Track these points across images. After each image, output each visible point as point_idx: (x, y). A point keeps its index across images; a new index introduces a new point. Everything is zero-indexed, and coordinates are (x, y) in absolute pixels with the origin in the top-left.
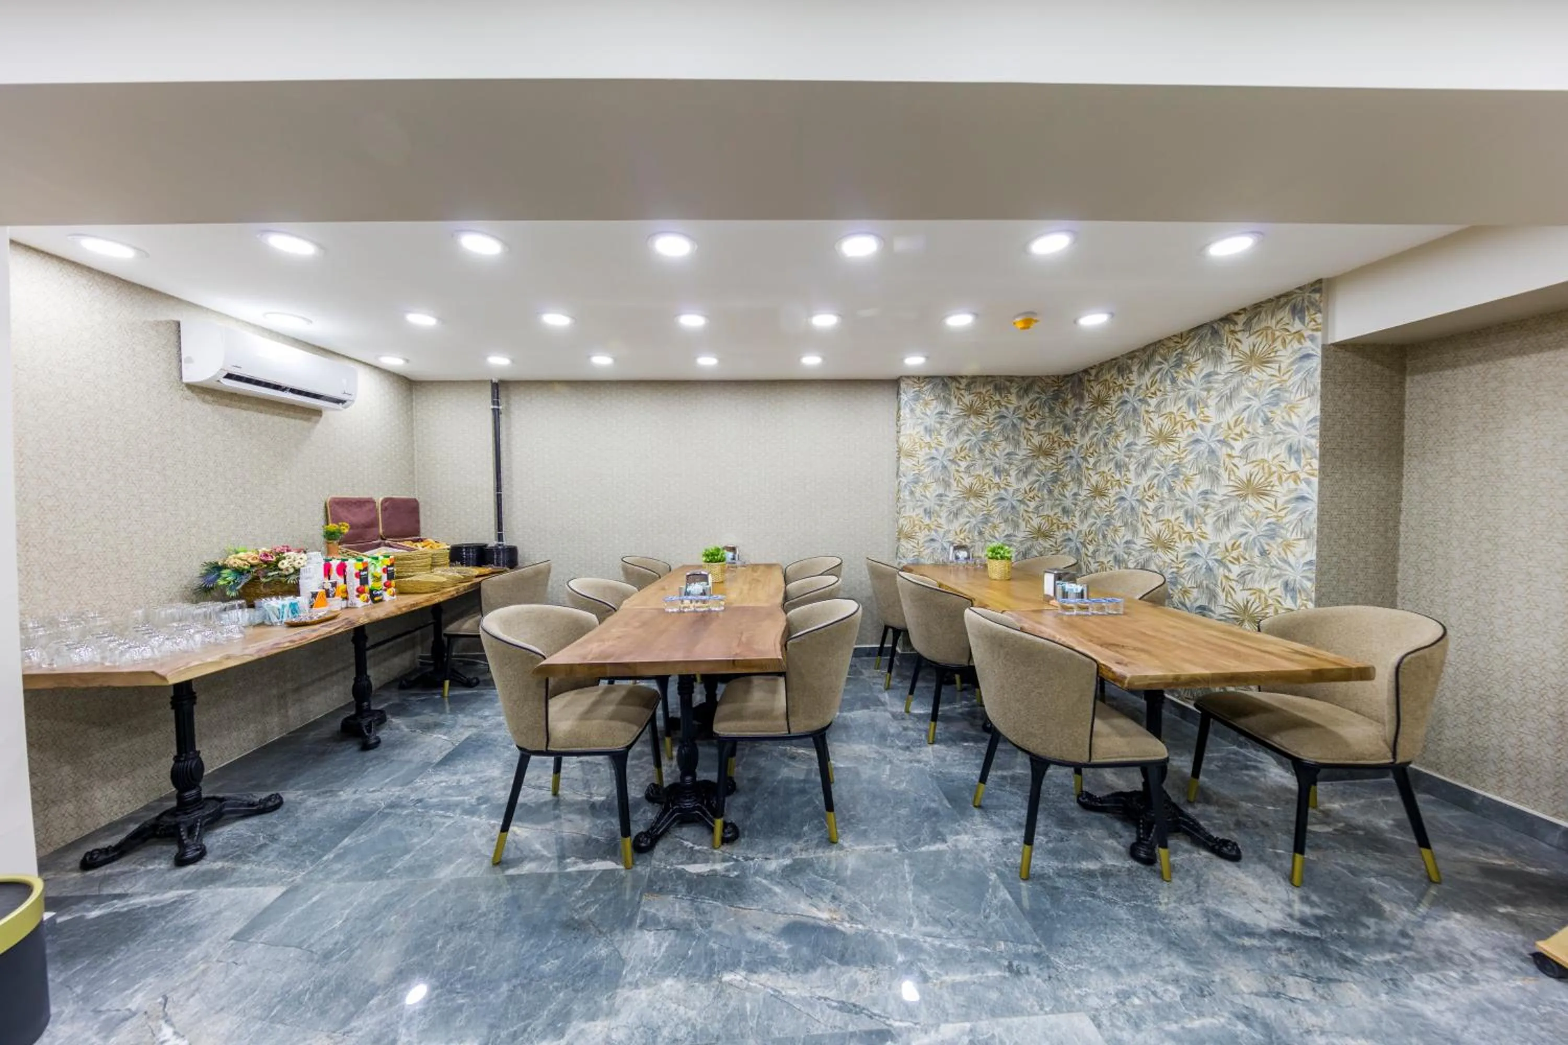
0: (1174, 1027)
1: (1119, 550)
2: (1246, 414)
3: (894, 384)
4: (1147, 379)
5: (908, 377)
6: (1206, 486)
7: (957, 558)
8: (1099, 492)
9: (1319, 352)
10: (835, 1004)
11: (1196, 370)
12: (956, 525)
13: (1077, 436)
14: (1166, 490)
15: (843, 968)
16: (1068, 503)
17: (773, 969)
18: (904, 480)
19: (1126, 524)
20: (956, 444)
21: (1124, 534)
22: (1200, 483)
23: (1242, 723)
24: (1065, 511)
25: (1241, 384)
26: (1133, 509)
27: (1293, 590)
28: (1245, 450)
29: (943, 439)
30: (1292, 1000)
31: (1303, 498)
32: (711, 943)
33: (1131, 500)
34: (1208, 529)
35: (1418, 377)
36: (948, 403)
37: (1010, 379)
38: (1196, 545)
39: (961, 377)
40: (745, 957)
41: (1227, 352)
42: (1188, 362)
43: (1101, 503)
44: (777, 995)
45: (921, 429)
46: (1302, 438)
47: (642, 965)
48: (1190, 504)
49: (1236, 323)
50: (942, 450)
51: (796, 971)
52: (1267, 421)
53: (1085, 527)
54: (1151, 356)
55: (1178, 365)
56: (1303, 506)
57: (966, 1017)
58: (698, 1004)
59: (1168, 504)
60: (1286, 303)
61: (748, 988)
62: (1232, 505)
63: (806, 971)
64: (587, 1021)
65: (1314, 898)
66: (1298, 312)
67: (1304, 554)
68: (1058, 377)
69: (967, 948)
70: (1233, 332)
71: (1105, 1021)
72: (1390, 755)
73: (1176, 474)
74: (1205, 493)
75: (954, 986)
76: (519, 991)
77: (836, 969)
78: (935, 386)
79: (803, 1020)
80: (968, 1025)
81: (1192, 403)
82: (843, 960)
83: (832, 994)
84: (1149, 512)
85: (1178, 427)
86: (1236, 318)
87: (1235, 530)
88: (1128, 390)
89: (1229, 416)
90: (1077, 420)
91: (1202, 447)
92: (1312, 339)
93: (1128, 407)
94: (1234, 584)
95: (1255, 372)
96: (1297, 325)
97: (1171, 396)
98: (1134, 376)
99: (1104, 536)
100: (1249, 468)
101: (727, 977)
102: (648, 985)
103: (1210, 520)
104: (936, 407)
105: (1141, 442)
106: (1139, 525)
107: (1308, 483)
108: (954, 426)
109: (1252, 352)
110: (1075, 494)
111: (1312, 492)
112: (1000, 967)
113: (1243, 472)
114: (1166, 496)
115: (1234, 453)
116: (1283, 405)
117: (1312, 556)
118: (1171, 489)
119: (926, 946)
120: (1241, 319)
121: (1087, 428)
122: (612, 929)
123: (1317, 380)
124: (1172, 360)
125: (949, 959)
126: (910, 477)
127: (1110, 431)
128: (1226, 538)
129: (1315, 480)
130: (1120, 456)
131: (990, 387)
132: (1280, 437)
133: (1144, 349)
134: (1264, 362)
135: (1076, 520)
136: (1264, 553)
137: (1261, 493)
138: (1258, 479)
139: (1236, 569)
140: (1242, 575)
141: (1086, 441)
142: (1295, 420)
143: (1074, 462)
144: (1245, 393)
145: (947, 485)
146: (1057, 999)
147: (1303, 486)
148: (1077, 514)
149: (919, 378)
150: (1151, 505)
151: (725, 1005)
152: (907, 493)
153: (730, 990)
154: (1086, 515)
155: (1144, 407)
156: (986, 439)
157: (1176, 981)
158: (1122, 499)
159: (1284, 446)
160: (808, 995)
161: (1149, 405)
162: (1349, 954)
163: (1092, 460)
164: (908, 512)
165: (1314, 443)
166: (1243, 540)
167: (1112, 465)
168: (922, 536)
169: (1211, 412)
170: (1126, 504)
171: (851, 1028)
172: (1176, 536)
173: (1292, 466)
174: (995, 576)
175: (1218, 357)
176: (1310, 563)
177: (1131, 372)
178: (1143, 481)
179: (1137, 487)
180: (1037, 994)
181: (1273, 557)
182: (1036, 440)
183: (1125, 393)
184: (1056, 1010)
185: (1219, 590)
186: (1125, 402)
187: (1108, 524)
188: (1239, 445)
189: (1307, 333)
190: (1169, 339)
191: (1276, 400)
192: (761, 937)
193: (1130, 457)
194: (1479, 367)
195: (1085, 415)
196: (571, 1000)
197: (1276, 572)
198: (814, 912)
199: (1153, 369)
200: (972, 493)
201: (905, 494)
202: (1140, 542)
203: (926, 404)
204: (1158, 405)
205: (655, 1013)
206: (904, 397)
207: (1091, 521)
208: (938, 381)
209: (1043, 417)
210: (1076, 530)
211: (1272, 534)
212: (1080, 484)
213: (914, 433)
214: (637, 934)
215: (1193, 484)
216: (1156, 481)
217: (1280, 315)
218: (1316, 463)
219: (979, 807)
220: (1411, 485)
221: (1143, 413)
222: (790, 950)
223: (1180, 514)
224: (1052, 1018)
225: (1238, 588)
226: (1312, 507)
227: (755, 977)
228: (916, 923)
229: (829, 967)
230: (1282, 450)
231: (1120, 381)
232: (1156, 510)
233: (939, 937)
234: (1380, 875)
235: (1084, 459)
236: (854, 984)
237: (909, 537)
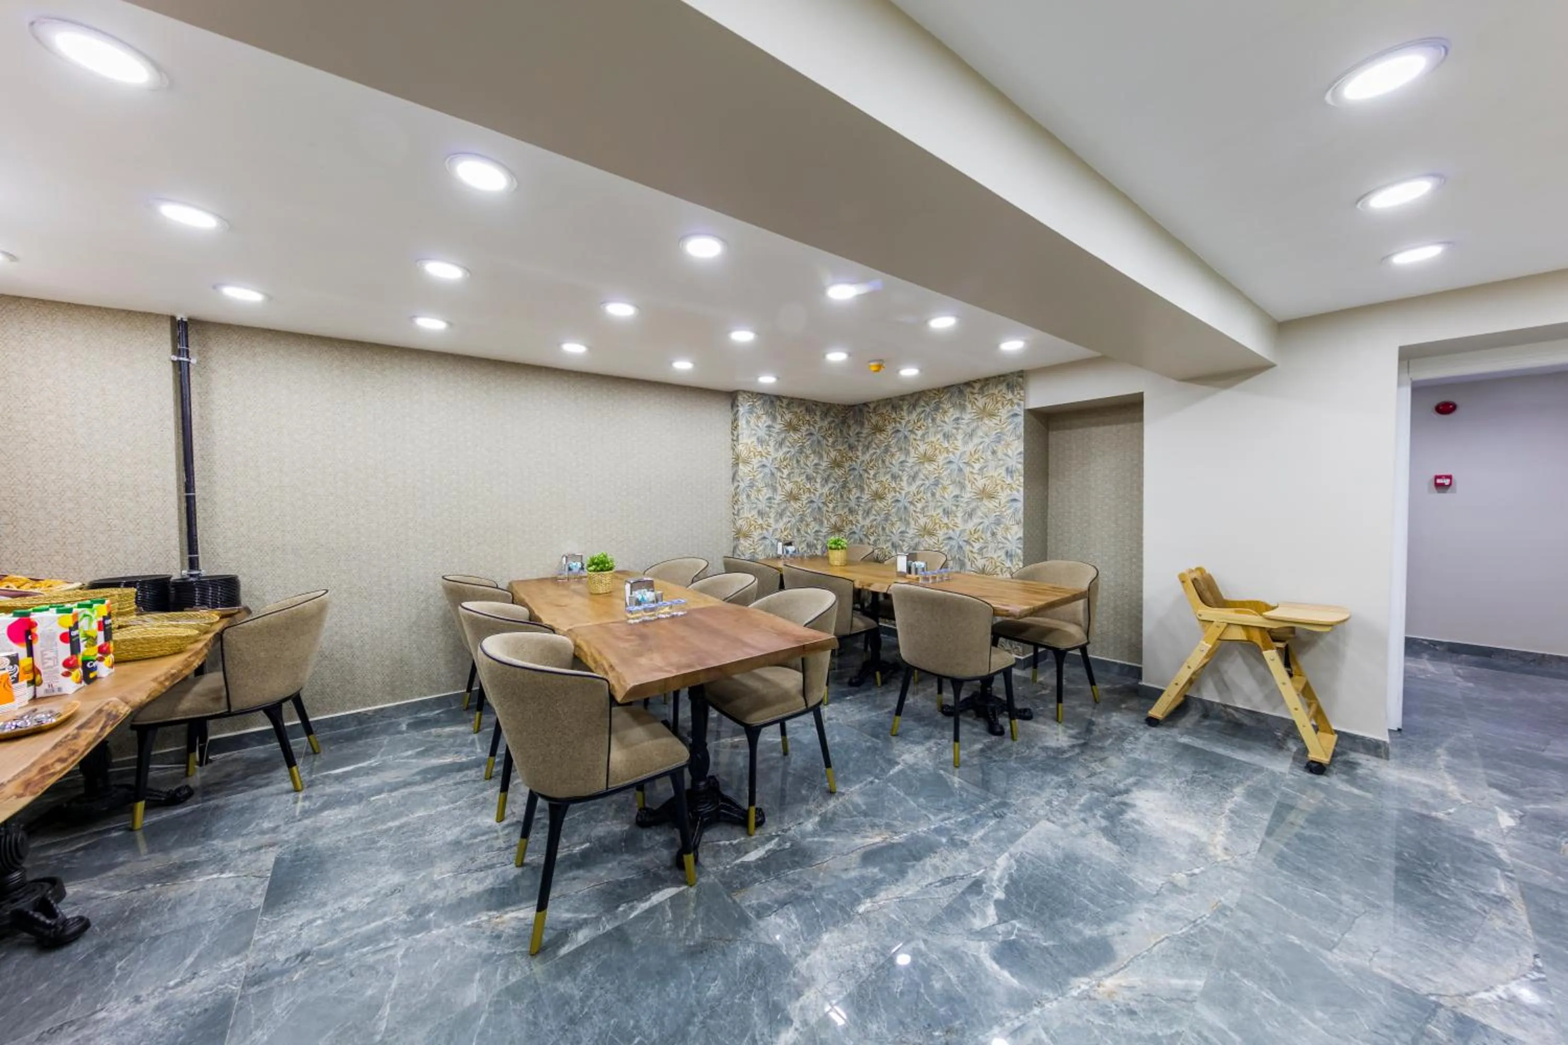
0: (1077, 807)
1: (896, 539)
2: (981, 447)
3: (731, 397)
4: (914, 416)
5: (744, 392)
6: (957, 492)
7: (787, 552)
8: (877, 496)
9: (1022, 413)
10: (938, 884)
11: (949, 415)
12: (781, 525)
13: (859, 454)
14: (929, 495)
15: (922, 863)
16: (852, 504)
17: (884, 887)
18: (742, 485)
19: (901, 519)
20: (780, 454)
21: (899, 527)
22: (953, 490)
23: (1024, 636)
24: (851, 511)
25: (978, 427)
26: (905, 508)
27: (1011, 556)
28: (981, 469)
29: (771, 449)
30: (1100, 773)
31: (1015, 500)
32: (825, 896)
33: (904, 502)
34: (959, 521)
35: (1054, 433)
36: (774, 419)
37: (816, 403)
38: (951, 531)
39: (784, 397)
40: (858, 891)
41: (969, 406)
42: (943, 408)
43: (880, 504)
44: (902, 900)
45: (754, 439)
46: (1014, 463)
47: (793, 940)
48: (947, 504)
49: (974, 388)
50: (770, 458)
51: (897, 880)
52: (994, 452)
53: (867, 522)
54: (918, 400)
55: (937, 409)
56: (1015, 504)
57: (1002, 851)
58: (862, 936)
59: (932, 504)
60: (1004, 381)
61: (881, 907)
62: (974, 504)
63: (903, 877)
64: (797, 999)
65: (1070, 725)
66: (1011, 387)
67: (1016, 533)
68: (845, 406)
69: (969, 817)
70: (973, 393)
71: (1052, 818)
72: (1085, 638)
73: (936, 484)
74: (957, 496)
75: (982, 839)
76: (711, 1022)
77: (918, 865)
78: (765, 402)
79: (931, 903)
80: (1007, 854)
81: (947, 436)
82: (918, 858)
83: (930, 880)
84: (918, 510)
85: (937, 452)
86: (975, 385)
87: (976, 520)
88: (900, 423)
89: (971, 447)
90: (858, 441)
91: (954, 466)
92: (1019, 405)
93: (900, 435)
94: (976, 555)
95: (986, 421)
96: (1010, 396)
97: (932, 430)
98: (904, 414)
99: (884, 529)
100: (983, 481)
101: (861, 909)
102: (813, 948)
103: (960, 514)
104: (765, 420)
105: (911, 460)
106: (911, 520)
107: (1018, 491)
108: (780, 439)
109: (984, 408)
110: (858, 498)
111: (1020, 495)
112: (991, 818)
113: (980, 483)
114: (930, 499)
115: (975, 471)
116: (1003, 442)
117: (1021, 534)
118: (933, 495)
119: (949, 826)
120: (977, 386)
121: (867, 448)
122: (737, 933)
123: (1021, 430)
124: (932, 406)
125: (966, 826)
126: (747, 482)
127: (886, 450)
128: (970, 526)
129: (1022, 489)
130: (895, 470)
131: (803, 408)
132: (1001, 462)
133: (912, 395)
134: (992, 415)
135: (860, 518)
136: (993, 534)
137: (991, 497)
138: (989, 489)
139: (977, 546)
140: (981, 549)
141: (867, 457)
142: (1010, 453)
143: (856, 472)
144: (980, 433)
145: (775, 490)
146: (1027, 819)
147: (1015, 492)
148: (860, 513)
149: (752, 393)
150: (919, 505)
151: (879, 925)
152: (745, 496)
153: (872, 915)
154: (868, 513)
155: (913, 436)
156: (801, 451)
157: (1060, 786)
158: (897, 501)
159: (1004, 468)
160: (919, 888)
161: (916, 435)
162: (1100, 744)
163: (872, 472)
164: (746, 514)
165: (1020, 467)
166: (981, 527)
167: (888, 476)
168: (756, 535)
169: (959, 443)
170: (900, 505)
171: (959, 891)
172: (937, 526)
173: (1009, 481)
174: (836, 563)
175: (963, 408)
176: (1019, 538)
177: (902, 410)
178: (913, 488)
179: (909, 493)
180: (1018, 822)
181: (999, 537)
182: (833, 454)
183: (898, 425)
184: (1032, 825)
185: (966, 560)
186: (898, 431)
187: (886, 519)
188: (977, 466)
189: (1015, 401)
190: (930, 391)
191: (998, 439)
192: (853, 874)
193: (903, 471)
194: (1080, 430)
195: (866, 438)
196: (767, 995)
197: (1001, 545)
198: (869, 841)
199: (919, 410)
200: (793, 497)
201: (743, 498)
202: (911, 532)
203: (759, 417)
204: (923, 436)
205: (840, 961)
206: (741, 410)
207: (872, 517)
208: (767, 398)
209: (837, 437)
210: (859, 526)
211: (998, 522)
212: (862, 490)
213: (749, 442)
214: (762, 924)
215: (948, 491)
216: (922, 489)
217: (1000, 388)
218: (1022, 480)
219: (896, 735)
220: (1052, 493)
221: (912, 440)
222: (881, 870)
223: (940, 511)
224: (1033, 829)
225: (978, 557)
226: (1020, 505)
227: (877, 898)
228: (932, 817)
229: (913, 866)
230: (1002, 471)
231: (894, 415)
232: (923, 509)
233: (949, 818)
234: (1081, 705)
235: (866, 471)
236: (936, 868)
237: (746, 536)
